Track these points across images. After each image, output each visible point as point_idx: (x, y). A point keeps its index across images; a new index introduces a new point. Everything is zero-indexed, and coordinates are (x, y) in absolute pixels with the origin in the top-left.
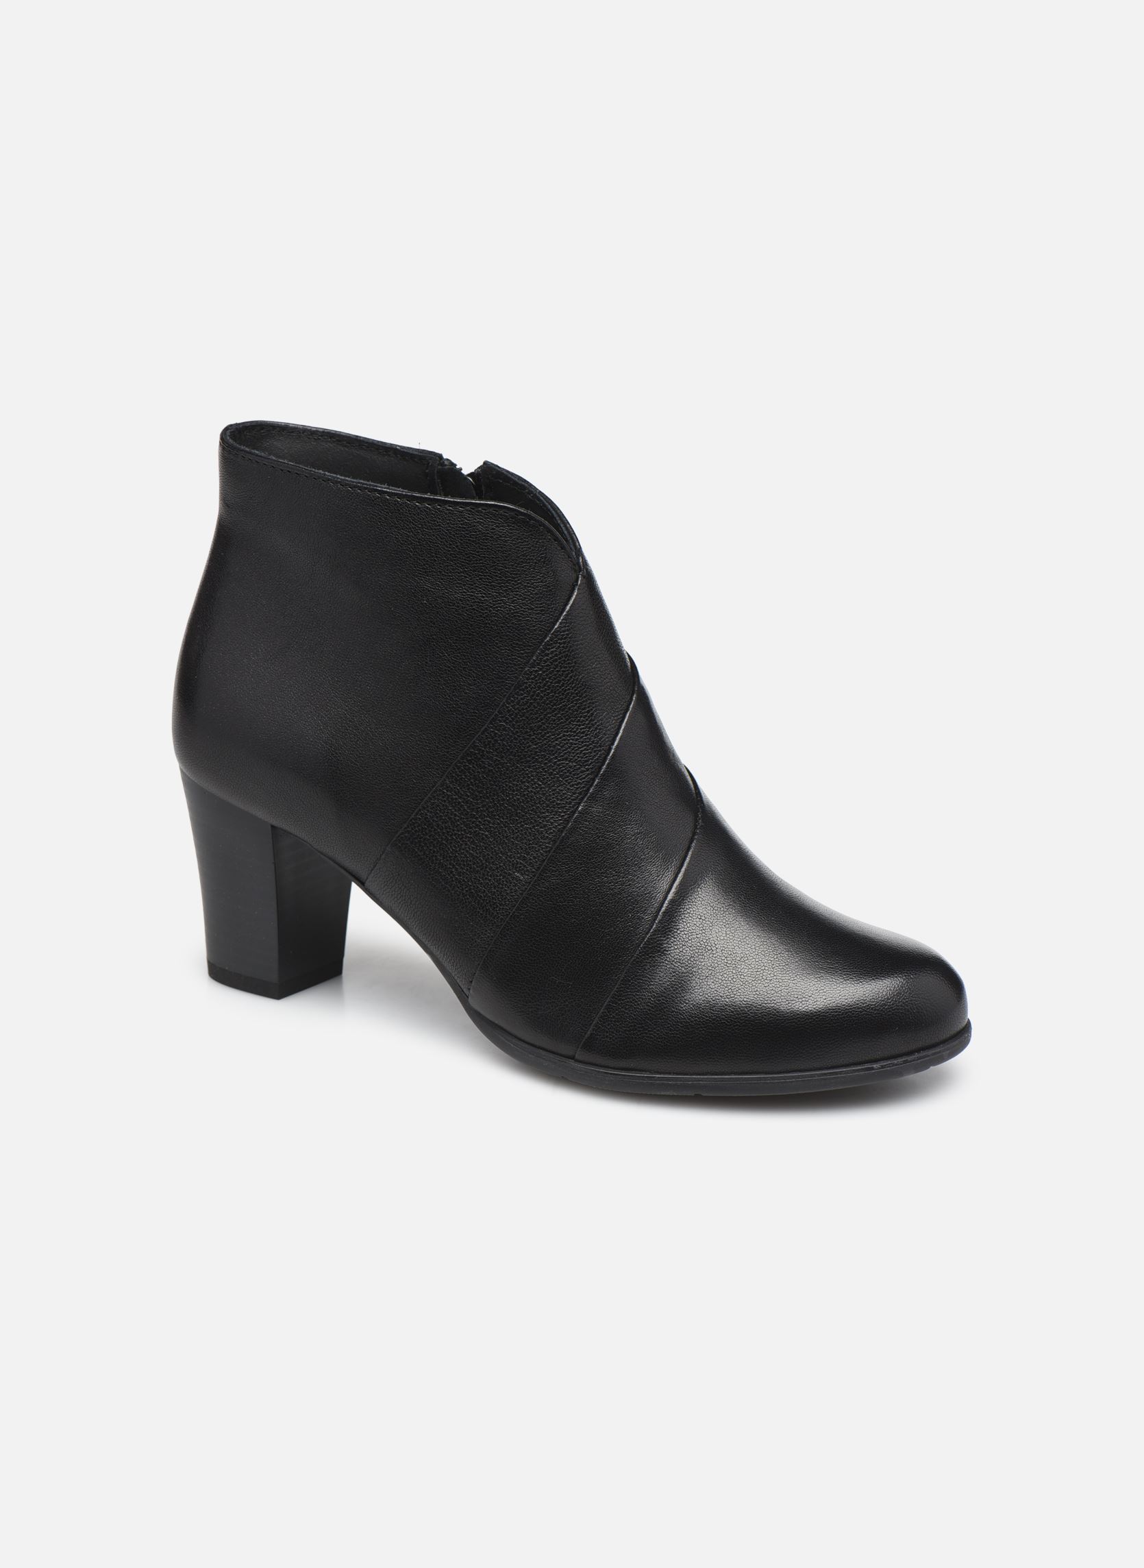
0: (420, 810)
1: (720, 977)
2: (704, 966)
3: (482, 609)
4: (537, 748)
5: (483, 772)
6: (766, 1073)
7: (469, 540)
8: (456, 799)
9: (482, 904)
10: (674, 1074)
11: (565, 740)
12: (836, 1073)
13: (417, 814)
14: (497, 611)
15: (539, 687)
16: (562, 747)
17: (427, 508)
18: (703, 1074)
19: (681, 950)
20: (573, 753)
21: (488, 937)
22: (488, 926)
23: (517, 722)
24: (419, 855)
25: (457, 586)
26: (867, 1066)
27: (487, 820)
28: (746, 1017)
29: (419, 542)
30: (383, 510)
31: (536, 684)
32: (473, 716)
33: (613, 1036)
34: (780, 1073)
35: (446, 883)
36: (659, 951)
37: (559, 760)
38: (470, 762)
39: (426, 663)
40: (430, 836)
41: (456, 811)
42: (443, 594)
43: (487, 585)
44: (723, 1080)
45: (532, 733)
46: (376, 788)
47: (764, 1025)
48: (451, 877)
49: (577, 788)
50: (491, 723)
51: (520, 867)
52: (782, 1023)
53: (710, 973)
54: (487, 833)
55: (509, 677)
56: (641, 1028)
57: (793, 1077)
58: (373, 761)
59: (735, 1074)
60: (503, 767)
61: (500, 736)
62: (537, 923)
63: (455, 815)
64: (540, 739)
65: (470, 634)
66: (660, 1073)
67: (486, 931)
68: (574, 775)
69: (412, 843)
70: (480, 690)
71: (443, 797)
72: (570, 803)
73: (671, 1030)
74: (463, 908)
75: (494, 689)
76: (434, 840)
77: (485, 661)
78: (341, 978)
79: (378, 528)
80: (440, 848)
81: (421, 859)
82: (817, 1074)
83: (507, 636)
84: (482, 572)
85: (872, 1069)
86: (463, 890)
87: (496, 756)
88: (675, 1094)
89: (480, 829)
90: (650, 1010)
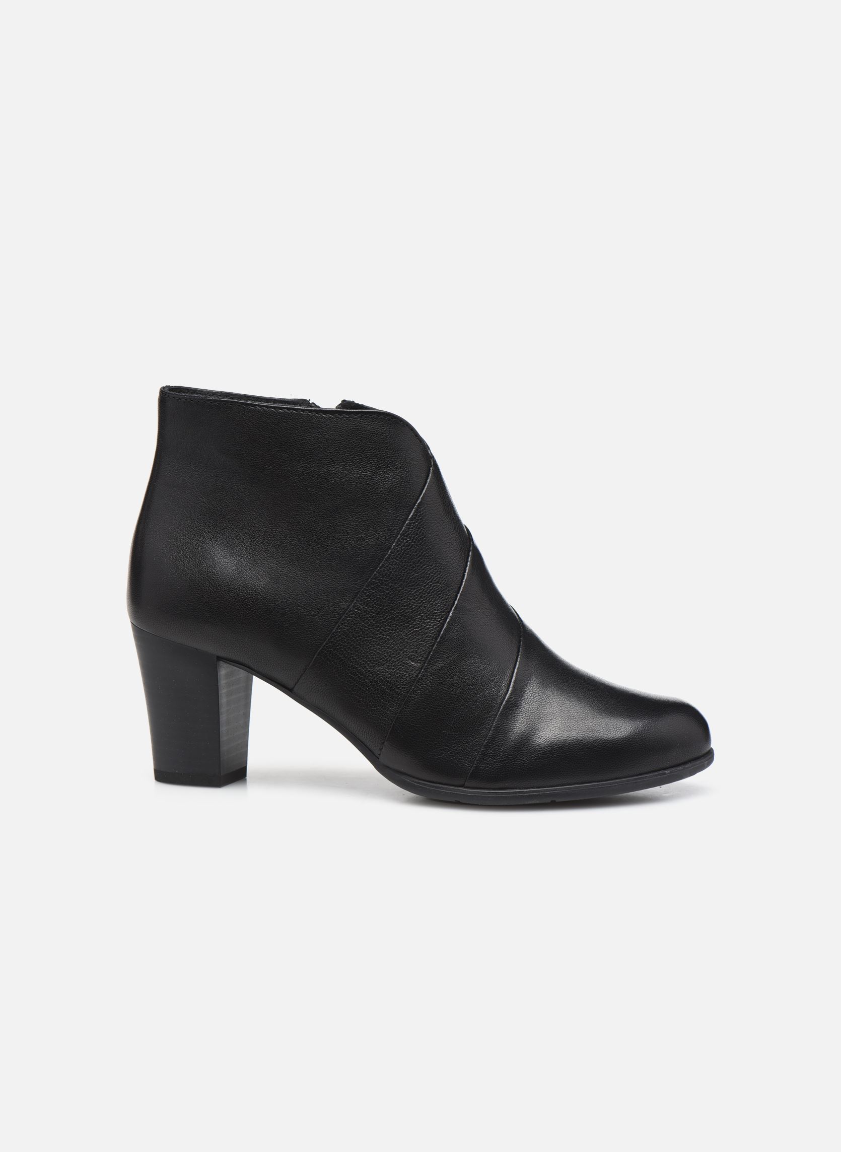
0: (339, 626)
1: (560, 719)
2: (547, 713)
3: (373, 484)
4: (418, 576)
5: (383, 595)
6: (598, 782)
7: (362, 437)
8: (365, 615)
9: (389, 686)
10: (537, 788)
11: (436, 569)
12: (643, 778)
13: (337, 629)
14: (384, 484)
15: (417, 534)
16: (434, 574)
17: (331, 417)
18: (556, 786)
19: (530, 704)
20: (442, 578)
21: (395, 708)
22: (395, 701)
23: (404, 558)
24: (340, 658)
25: (355, 469)
26: (661, 772)
27: (388, 628)
28: (582, 743)
29: (327, 441)
30: (298, 421)
31: (415, 531)
32: (372, 557)
33: (492, 766)
34: (607, 780)
35: (362, 675)
36: (516, 706)
37: (433, 583)
38: (373, 588)
39: (336, 524)
40: (347, 643)
41: (365, 623)
42: (346, 475)
43: (376, 467)
44: (571, 788)
45: (414, 566)
46: (305, 615)
47: (595, 747)
48: (365, 671)
49: (447, 602)
50: (386, 560)
51: (414, 658)
52: (607, 744)
53: (552, 717)
54: (388, 637)
55: (395, 529)
56: (512, 757)
57: (616, 782)
58: (301, 596)
59: (578, 784)
60: (396, 590)
61: (393, 569)
62: (430, 695)
63: (365, 627)
64: (419, 569)
65: (366, 501)
66: (527, 789)
67: (393, 705)
68: (444, 593)
69: (334, 650)
70: (376, 539)
71: (356, 615)
72: (443, 612)
73: (532, 757)
74: (375, 691)
75: (385, 538)
76: (351, 646)
77: (378, 519)
78: (246, 779)
79: (296, 434)
80: (355, 651)
81: (342, 660)
82: (630, 780)
83: (392, 501)
84: (372, 458)
85: (665, 773)
86: (374, 678)
87: (391, 583)
88: (538, 802)
89: (383, 635)
90: (516, 745)
